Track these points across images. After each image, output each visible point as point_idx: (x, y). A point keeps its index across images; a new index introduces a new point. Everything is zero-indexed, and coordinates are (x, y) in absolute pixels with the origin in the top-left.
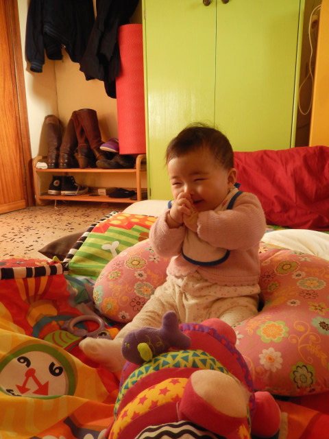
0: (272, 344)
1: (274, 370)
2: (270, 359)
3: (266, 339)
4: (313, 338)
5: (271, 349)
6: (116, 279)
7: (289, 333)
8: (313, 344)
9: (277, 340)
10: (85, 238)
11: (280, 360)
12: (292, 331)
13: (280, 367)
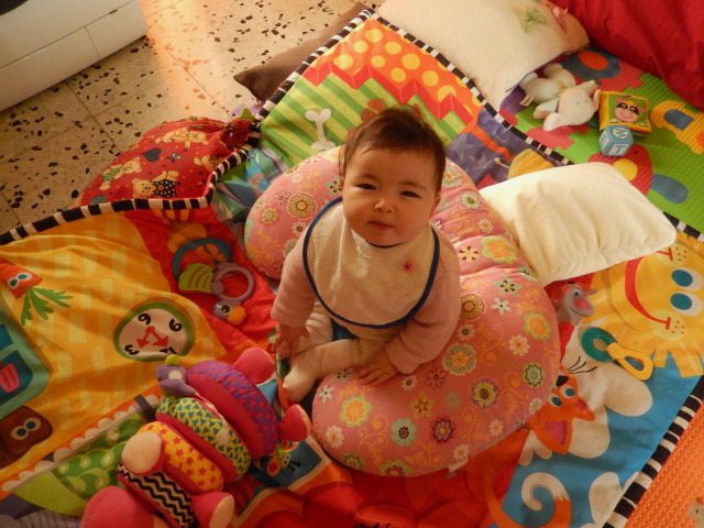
0: (342, 425)
1: (333, 446)
2: (334, 436)
3: (343, 417)
4: (381, 440)
5: (340, 429)
6: (269, 225)
7: (364, 423)
8: (376, 446)
9: (350, 424)
10: (291, 84)
11: (341, 443)
12: (368, 425)
13: (337, 447)
